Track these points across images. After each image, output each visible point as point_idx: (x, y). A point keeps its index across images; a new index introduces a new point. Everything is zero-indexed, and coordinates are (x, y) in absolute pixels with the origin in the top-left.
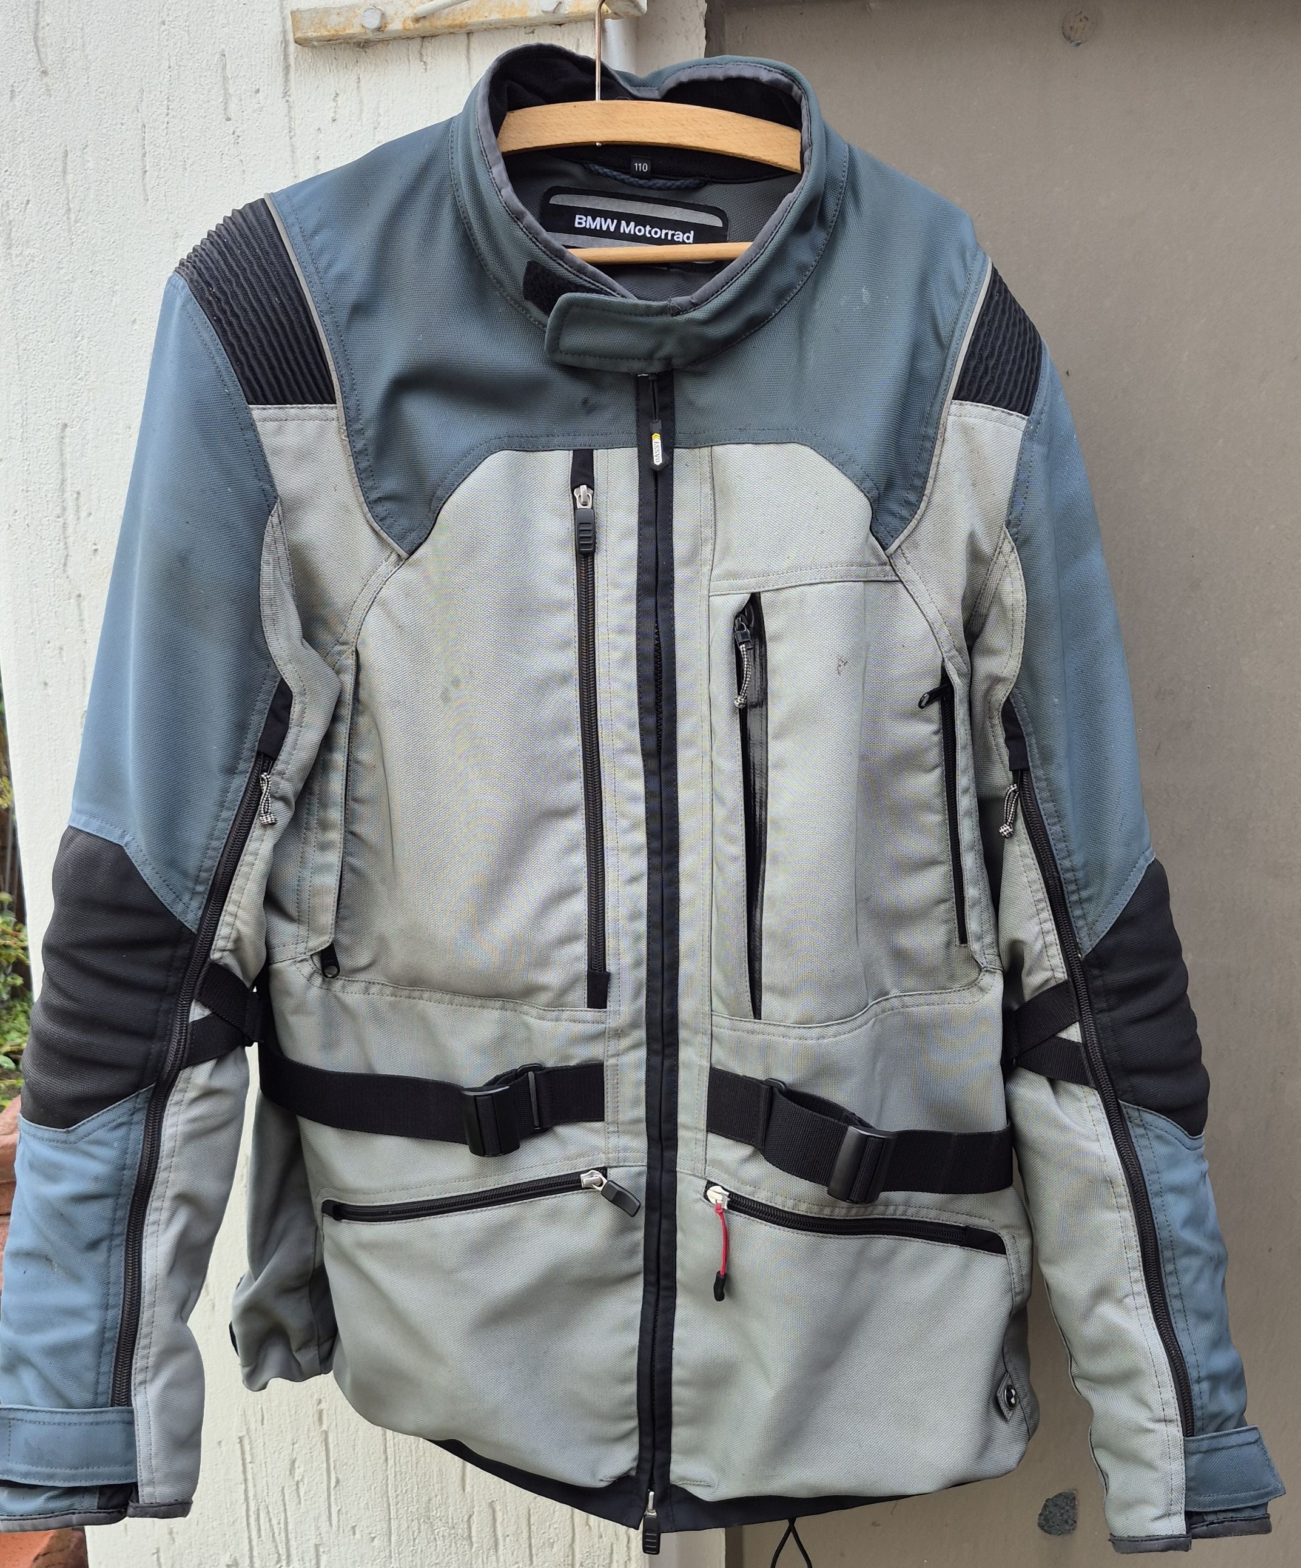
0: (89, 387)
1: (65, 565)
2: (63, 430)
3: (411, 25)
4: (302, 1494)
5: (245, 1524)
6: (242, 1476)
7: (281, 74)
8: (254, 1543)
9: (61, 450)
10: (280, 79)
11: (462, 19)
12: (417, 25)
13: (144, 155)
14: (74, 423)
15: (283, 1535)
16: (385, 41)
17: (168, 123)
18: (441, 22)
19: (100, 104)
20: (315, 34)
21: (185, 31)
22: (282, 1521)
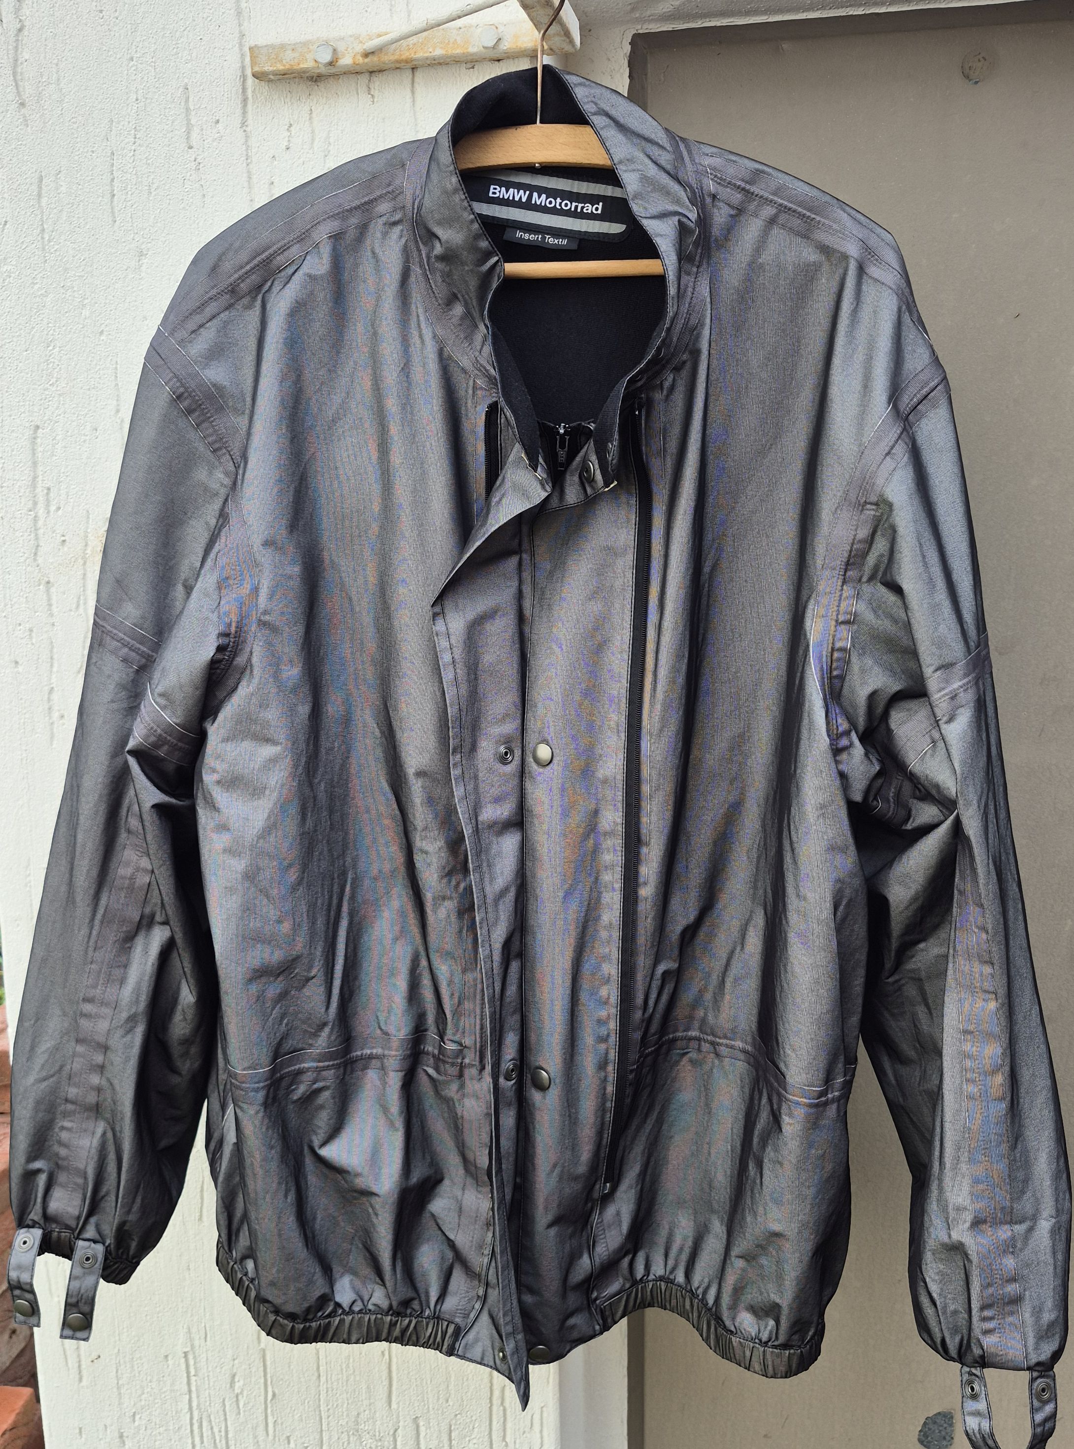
0: (59, 393)
1: (35, 554)
2: (35, 431)
3: (360, 60)
4: (241, 1405)
5: (189, 1430)
6: (186, 1388)
7: (240, 106)
9: (33, 449)
10: (239, 111)
11: (408, 54)
12: (366, 60)
13: (113, 180)
14: (46, 425)
15: (224, 1442)
16: (335, 76)
17: (135, 151)
18: (388, 58)
19: (73, 133)
20: (271, 69)
21: (152, 66)
22: (223, 1429)
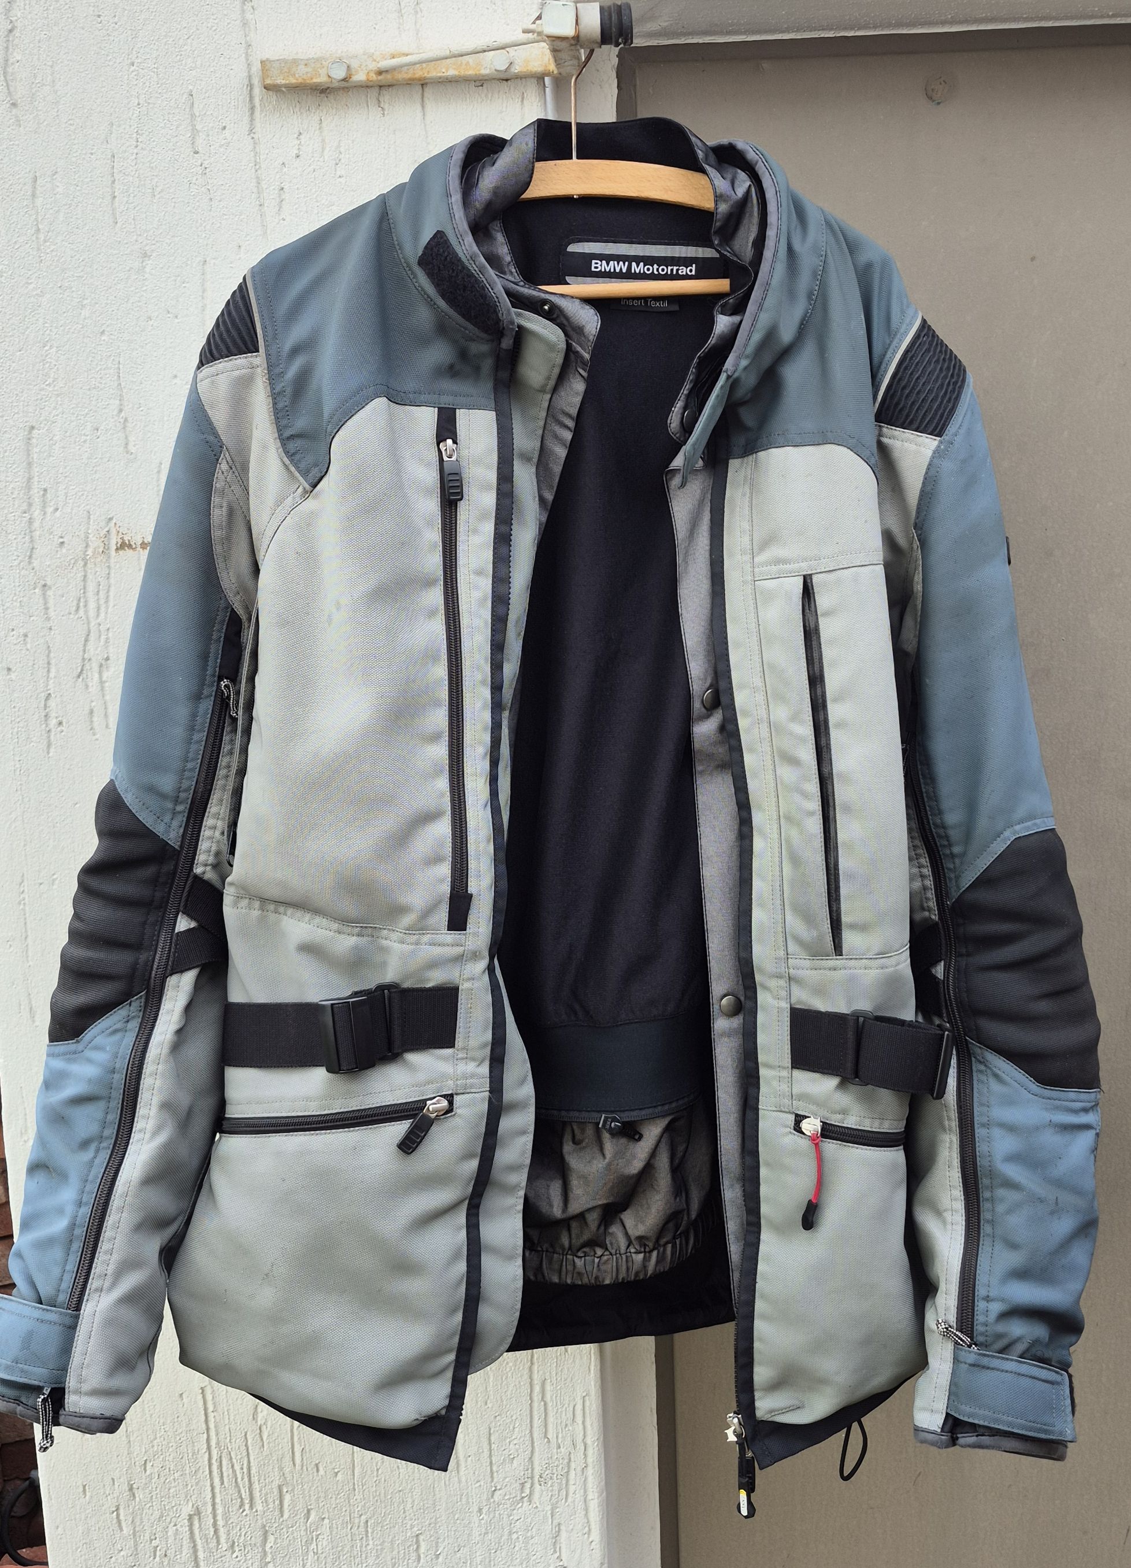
0: (56, 393)
1: (30, 557)
2: (30, 432)
3: (374, 77)
4: (265, 1438)
5: (207, 1472)
6: (204, 1426)
7: (247, 114)
8: (217, 1490)
9: (28, 450)
10: (246, 119)
11: (421, 73)
12: (380, 78)
13: (113, 182)
14: (42, 425)
15: (246, 1479)
16: (348, 90)
17: (137, 154)
18: (400, 76)
19: (69, 135)
20: (283, 82)
21: (154, 72)
22: (245, 1465)
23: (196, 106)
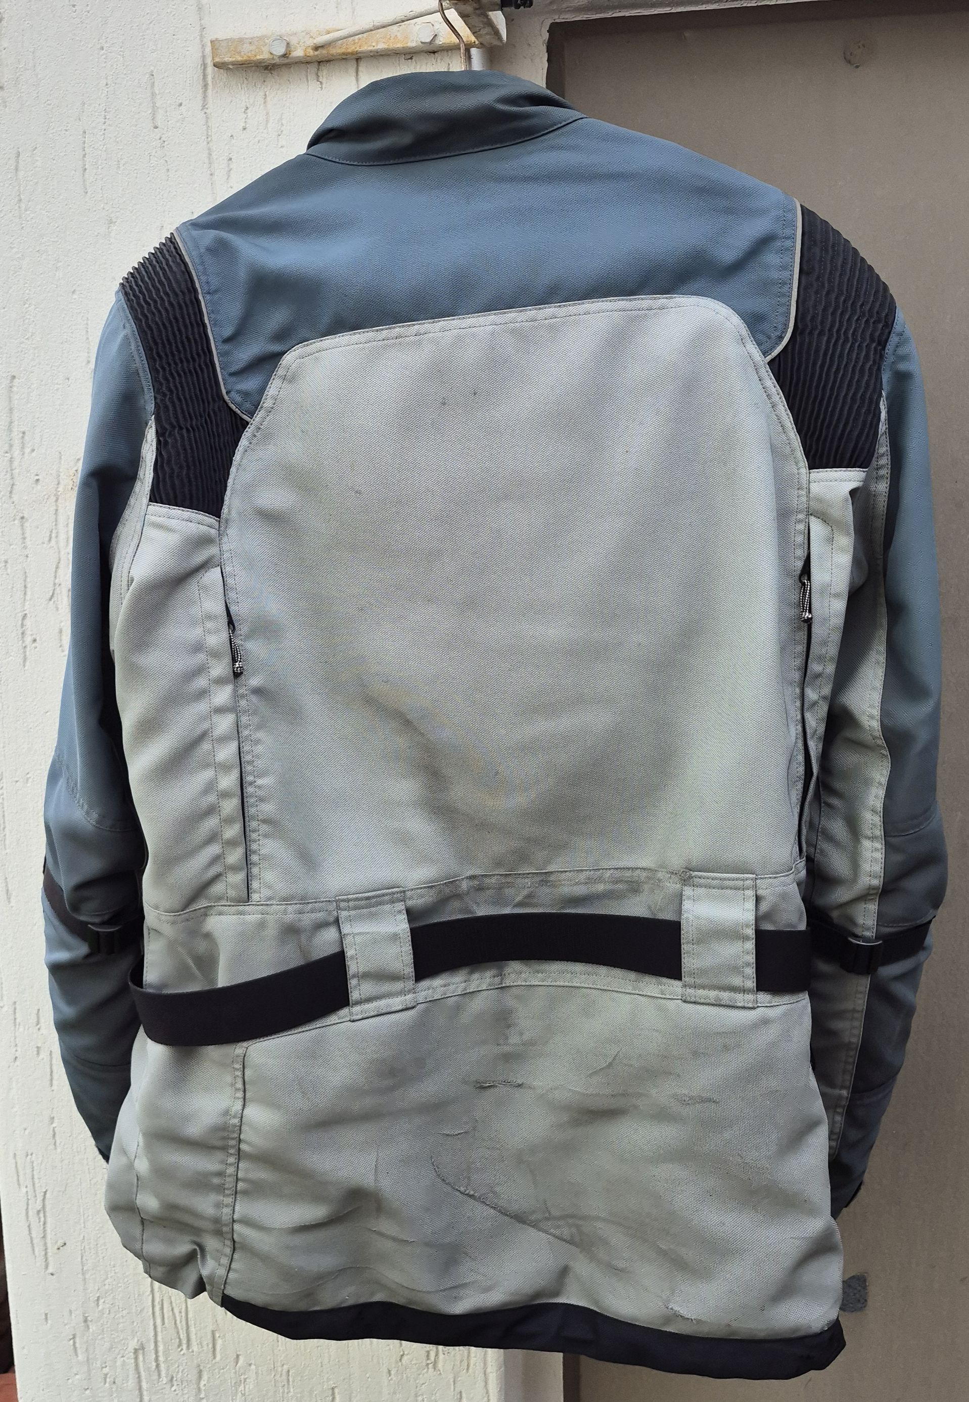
0: (34, 346)
1: (11, 492)
2: (12, 381)
3: (311, 53)
5: (150, 1314)
7: (201, 91)
8: (159, 1329)
9: (10, 397)
10: (200, 96)
11: (353, 48)
12: (316, 53)
13: (84, 156)
14: (22, 375)
15: (184, 1322)
16: (288, 65)
17: (105, 130)
18: (335, 51)
19: (48, 114)
20: (230, 59)
21: (120, 55)
23: (156, 84)
